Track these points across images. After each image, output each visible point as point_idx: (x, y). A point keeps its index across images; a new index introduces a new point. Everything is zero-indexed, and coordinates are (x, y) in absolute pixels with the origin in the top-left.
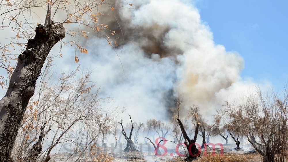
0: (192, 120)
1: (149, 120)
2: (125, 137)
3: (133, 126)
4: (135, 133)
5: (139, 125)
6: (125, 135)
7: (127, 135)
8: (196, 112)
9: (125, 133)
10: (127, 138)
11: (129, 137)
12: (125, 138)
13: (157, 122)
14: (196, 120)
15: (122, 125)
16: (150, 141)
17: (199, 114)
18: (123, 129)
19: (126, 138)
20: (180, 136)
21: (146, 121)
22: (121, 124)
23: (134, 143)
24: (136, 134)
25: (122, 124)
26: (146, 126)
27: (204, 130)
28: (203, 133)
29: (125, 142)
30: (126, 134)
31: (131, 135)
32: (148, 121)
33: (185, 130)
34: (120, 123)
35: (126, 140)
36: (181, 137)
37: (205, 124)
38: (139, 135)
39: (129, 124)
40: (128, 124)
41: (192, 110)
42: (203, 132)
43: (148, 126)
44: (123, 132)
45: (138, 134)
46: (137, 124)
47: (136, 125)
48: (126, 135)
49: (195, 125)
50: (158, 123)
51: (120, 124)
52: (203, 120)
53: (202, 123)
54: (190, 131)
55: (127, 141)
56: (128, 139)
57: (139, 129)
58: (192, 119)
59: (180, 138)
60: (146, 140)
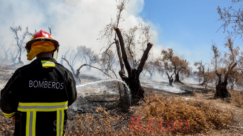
1: (80, 46)
13: (87, 49)
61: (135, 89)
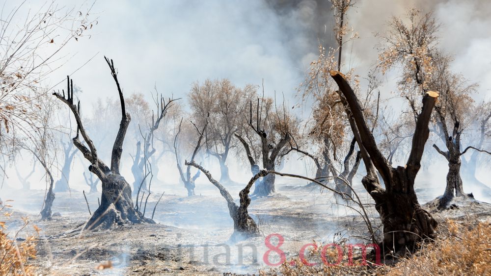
0: (403, 83)
1: (202, 84)
2: (89, 163)
3: (127, 111)
4: (139, 144)
5: (156, 111)
6: (91, 154)
7: (98, 153)
8: (420, 44)
9: (89, 143)
10: (102, 166)
11: (108, 163)
12: (90, 168)
13: (238, 94)
14: (419, 82)
15: (73, 109)
16: (209, 177)
17: (433, 53)
18: (80, 126)
19: (97, 165)
20: (346, 155)
21: (189, 90)
22: (70, 102)
23: (132, 189)
24: (142, 149)
25: (75, 103)
26: (188, 112)
27: (457, 125)
28: (449, 140)
29: (93, 186)
30: (93, 150)
31: (117, 153)
32: (196, 90)
33: (369, 124)
34: (63, 98)
35: (96, 176)
36: (347, 158)
37: (461, 99)
38: (156, 154)
39: (109, 103)
40: (105, 104)
41: (404, 37)
42: (450, 134)
43: (196, 115)
44: (81, 139)
45: (150, 149)
46: (145, 106)
47: (139, 108)
48: (94, 155)
49: (412, 105)
50: (242, 100)
51: (67, 106)
52: (454, 82)
53: (448, 94)
54: (389, 131)
55: (100, 183)
56: (105, 169)
57: (156, 127)
58: (401, 79)
59: (346, 162)
60: (189, 174)
61: (408, 217)
